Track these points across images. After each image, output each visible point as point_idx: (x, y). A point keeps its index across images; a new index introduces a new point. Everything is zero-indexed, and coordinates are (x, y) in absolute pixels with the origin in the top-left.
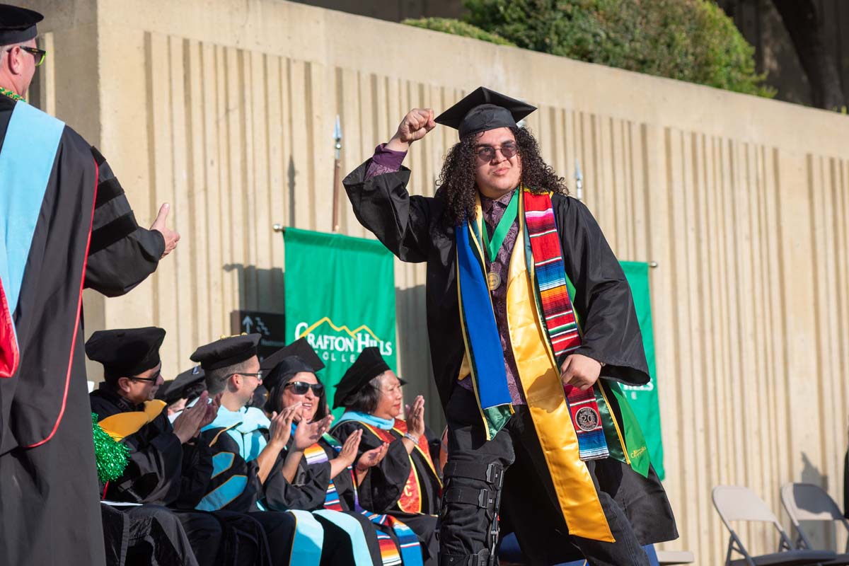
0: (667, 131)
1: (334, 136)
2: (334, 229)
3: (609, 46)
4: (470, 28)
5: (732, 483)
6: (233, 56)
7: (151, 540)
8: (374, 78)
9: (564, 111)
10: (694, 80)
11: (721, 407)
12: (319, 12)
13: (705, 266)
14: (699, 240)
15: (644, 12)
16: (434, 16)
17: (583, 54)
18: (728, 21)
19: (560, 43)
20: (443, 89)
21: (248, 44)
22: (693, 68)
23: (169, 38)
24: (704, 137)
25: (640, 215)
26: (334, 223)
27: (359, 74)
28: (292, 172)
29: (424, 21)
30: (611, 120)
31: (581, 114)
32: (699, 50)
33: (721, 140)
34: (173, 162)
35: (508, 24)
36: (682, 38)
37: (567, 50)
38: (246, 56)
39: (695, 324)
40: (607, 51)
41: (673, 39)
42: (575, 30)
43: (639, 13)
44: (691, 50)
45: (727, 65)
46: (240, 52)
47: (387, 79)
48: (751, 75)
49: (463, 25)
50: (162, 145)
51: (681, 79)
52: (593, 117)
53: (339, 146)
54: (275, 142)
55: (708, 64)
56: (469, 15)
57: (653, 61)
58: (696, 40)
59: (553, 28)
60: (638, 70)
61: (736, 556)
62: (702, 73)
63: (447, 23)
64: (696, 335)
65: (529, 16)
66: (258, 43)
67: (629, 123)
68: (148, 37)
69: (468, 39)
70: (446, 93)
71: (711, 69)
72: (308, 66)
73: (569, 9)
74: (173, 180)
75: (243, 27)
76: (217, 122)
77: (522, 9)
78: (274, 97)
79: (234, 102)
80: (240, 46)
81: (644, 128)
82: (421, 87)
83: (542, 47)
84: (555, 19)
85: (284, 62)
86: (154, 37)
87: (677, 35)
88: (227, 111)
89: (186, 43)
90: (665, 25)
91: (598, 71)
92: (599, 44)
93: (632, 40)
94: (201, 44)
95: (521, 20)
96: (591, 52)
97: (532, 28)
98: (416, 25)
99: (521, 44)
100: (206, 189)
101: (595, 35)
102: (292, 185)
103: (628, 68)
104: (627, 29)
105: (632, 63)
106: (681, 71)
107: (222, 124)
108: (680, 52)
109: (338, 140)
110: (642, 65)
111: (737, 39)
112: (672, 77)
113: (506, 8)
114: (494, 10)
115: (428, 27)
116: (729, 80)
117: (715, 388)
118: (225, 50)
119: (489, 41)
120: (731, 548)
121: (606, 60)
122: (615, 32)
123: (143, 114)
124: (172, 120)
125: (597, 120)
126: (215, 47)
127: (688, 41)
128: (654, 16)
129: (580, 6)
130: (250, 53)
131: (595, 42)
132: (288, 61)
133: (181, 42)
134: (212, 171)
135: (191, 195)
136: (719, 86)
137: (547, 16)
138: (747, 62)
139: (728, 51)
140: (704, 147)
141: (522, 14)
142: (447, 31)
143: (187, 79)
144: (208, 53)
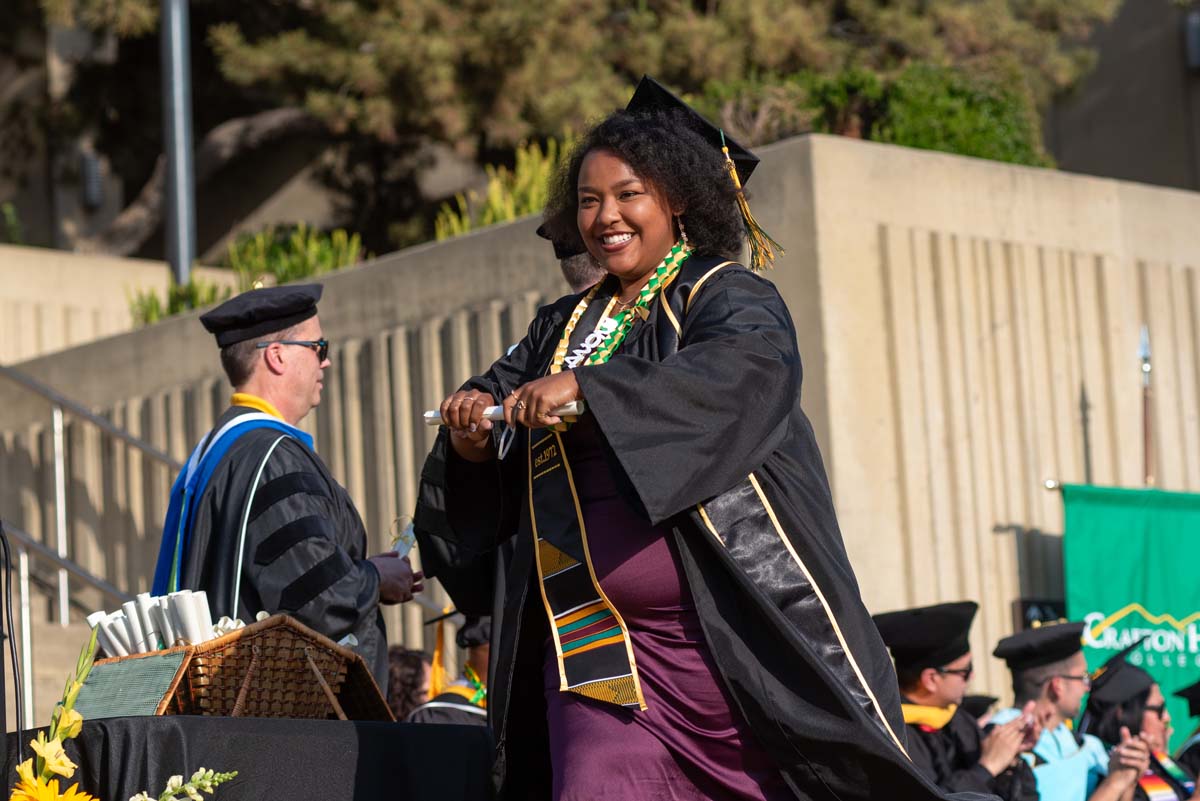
1: (1139, 354)
2: (1146, 482)
6: (997, 253)
8: (1189, 274)
12: (1110, 187)
21: (1017, 235)
23: (911, 233)
26: (1146, 472)
27: (1169, 270)
28: (1084, 406)
34: (924, 399)
38: (1015, 252)
46: (1007, 247)
53: (1147, 367)
54: (1059, 366)
66: (1030, 233)
68: (882, 231)
72: (1098, 261)
75: (1009, 211)
76: (980, 343)
78: (1055, 305)
79: (1001, 315)
80: (1008, 237)
85: (1066, 258)
86: (891, 230)
88: (993, 327)
89: (934, 238)
94: (954, 238)
100: (970, 435)
102: (1085, 421)
107: (988, 345)
109: (1146, 360)
118: (987, 244)
123: (880, 336)
124: (919, 343)
126: (973, 241)
130: (1020, 246)
132: (1073, 255)
133: (925, 237)
134: (977, 410)
135: (949, 443)
143: (937, 285)
144: (964, 249)
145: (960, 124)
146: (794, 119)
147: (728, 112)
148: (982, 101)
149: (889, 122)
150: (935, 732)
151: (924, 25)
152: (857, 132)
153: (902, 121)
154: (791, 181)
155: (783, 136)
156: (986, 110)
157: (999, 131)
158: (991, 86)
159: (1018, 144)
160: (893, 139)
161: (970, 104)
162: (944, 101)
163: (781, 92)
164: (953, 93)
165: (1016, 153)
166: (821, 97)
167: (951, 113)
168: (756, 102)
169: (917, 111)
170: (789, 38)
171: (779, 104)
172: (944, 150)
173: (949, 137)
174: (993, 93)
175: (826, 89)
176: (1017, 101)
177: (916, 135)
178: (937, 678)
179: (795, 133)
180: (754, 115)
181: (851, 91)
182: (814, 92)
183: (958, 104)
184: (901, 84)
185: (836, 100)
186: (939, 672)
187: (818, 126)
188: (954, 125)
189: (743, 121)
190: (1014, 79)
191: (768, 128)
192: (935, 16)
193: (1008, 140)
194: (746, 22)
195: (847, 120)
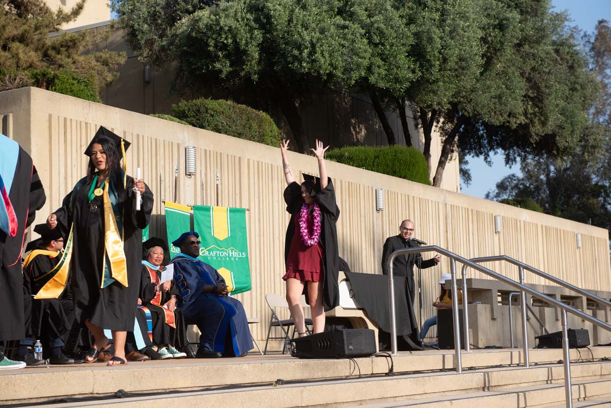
0: (249, 160)
3: (227, 127)
4: (175, 119)
5: (269, 293)
6: (83, 125)
7: (49, 311)
8: (138, 136)
9: (210, 151)
10: (259, 141)
11: (266, 264)
12: (117, 109)
13: (261, 211)
14: (259, 202)
15: (241, 115)
16: (161, 113)
17: (218, 131)
18: (272, 120)
19: (209, 126)
20: (164, 141)
21: (90, 121)
22: (258, 137)
23: (59, 117)
24: (262, 163)
25: (238, 192)
27: (132, 134)
29: (157, 115)
30: (228, 155)
31: (217, 153)
32: (261, 130)
33: (268, 164)
34: (59, 165)
35: (189, 117)
36: (255, 126)
37: (211, 128)
39: (257, 233)
40: (227, 129)
41: (251, 126)
42: (215, 121)
43: (239, 115)
44: (258, 131)
45: (270, 137)
46: (86, 123)
47: (143, 136)
48: (279, 140)
49: (172, 117)
50: (55, 158)
51: (253, 141)
52: (221, 153)
55: (264, 136)
56: (174, 114)
57: (243, 134)
58: (260, 126)
59: (206, 120)
60: (238, 137)
61: (274, 320)
62: (261, 139)
63: (166, 116)
64: (257, 237)
65: (197, 115)
66: (93, 120)
67: (234, 156)
68: (50, 116)
69: (174, 122)
70: (166, 142)
71: (265, 138)
73: (212, 113)
74: (59, 172)
75: (88, 114)
76: (77, 150)
77: (195, 112)
80: (86, 121)
81: (240, 158)
82: (156, 140)
83: (202, 127)
84: (207, 117)
86: (52, 116)
87: (253, 124)
88: (81, 146)
89: (65, 119)
90: (248, 120)
91: (223, 137)
92: (224, 127)
93: (236, 126)
94: (71, 120)
95: (194, 117)
96: (221, 129)
97: (198, 119)
98: (154, 116)
99: (194, 125)
100: (72, 176)
101: (222, 123)
103: (234, 136)
104: (234, 121)
105: (235, 134)
106: (254, 138)
107: (79, 151)
108: (254, 130)
110: (239, 135)
111: (275, 127)
112: (250, 140)
113: (188, 112)
114: (184, 112)
115: (159, 117)
116: (272, 142)
117: (264, 257)
118: (80, 122)
119: (182, 123)
120: (272, 318)
121: (226, 133)
122: (230, 122)
123: (48, 146)
124: (59, 148)
125: (222, 155)
126: (77, 121)
127: (257, 127)
128: (244, 117)
129: (217, 112)
130: (90, 124)
131: (222, 126)
133: (63, 119)
134: (74, 169)
135: (66, 178)
136: (268, 144)
137: (204, 115)
138: (278, 135)
139: (271, 131)
140: (262, 166)
141: (194, 114)
142: (166, 119)
143: (65, 133)
144: (74, 123)
145: (76, 87)
146: (26, 81)
147: (7, 78)
148: (82, 82)
149: (55, 85)
150: (53, 258)
151: (70, 60)
152: (45, 87)
153: (58, 85)
154: (24, 100)
155: (22, 87)
156: (83, 84)
157: (86, 91)
158: (85, 78)
159: (91, 95)
160: (55, 90)
161: (78, 82)
162: (71, 81)
163: (23, 73)
164: (74, 79)
165: (91, 98)
166: (35, 76)
167: (73, 84)
168: (16, 76)
169: (63, 82)
170: (30, 61)
171: (23, 77)
172: (69, 95)
173: (72, 91)
174: (86, 80)
175: (36, 74)
176: (93, 83)
177: (62, 90)
178: (55, 243)
179: (26, 86)
180: (15, 79)
181: (44, 75)
182: (33, 75)
183: (75, 82)
184: (58, 75)
185: (39, 77)
186: (56, 241)
187: (33, 85)
188: (73, 88)
189: (11, 81)
190: (92, 76)
191: (19, 83)
192: (73, 58)
193: (89, 94)
194: (17, 54)
195: (42, 83)
